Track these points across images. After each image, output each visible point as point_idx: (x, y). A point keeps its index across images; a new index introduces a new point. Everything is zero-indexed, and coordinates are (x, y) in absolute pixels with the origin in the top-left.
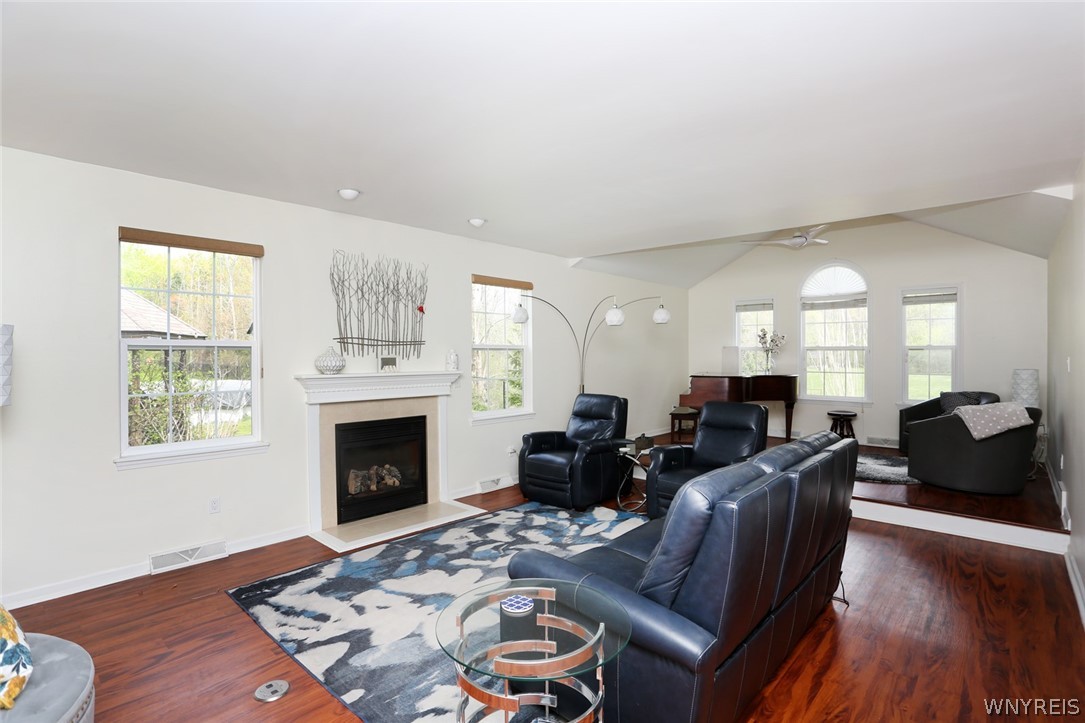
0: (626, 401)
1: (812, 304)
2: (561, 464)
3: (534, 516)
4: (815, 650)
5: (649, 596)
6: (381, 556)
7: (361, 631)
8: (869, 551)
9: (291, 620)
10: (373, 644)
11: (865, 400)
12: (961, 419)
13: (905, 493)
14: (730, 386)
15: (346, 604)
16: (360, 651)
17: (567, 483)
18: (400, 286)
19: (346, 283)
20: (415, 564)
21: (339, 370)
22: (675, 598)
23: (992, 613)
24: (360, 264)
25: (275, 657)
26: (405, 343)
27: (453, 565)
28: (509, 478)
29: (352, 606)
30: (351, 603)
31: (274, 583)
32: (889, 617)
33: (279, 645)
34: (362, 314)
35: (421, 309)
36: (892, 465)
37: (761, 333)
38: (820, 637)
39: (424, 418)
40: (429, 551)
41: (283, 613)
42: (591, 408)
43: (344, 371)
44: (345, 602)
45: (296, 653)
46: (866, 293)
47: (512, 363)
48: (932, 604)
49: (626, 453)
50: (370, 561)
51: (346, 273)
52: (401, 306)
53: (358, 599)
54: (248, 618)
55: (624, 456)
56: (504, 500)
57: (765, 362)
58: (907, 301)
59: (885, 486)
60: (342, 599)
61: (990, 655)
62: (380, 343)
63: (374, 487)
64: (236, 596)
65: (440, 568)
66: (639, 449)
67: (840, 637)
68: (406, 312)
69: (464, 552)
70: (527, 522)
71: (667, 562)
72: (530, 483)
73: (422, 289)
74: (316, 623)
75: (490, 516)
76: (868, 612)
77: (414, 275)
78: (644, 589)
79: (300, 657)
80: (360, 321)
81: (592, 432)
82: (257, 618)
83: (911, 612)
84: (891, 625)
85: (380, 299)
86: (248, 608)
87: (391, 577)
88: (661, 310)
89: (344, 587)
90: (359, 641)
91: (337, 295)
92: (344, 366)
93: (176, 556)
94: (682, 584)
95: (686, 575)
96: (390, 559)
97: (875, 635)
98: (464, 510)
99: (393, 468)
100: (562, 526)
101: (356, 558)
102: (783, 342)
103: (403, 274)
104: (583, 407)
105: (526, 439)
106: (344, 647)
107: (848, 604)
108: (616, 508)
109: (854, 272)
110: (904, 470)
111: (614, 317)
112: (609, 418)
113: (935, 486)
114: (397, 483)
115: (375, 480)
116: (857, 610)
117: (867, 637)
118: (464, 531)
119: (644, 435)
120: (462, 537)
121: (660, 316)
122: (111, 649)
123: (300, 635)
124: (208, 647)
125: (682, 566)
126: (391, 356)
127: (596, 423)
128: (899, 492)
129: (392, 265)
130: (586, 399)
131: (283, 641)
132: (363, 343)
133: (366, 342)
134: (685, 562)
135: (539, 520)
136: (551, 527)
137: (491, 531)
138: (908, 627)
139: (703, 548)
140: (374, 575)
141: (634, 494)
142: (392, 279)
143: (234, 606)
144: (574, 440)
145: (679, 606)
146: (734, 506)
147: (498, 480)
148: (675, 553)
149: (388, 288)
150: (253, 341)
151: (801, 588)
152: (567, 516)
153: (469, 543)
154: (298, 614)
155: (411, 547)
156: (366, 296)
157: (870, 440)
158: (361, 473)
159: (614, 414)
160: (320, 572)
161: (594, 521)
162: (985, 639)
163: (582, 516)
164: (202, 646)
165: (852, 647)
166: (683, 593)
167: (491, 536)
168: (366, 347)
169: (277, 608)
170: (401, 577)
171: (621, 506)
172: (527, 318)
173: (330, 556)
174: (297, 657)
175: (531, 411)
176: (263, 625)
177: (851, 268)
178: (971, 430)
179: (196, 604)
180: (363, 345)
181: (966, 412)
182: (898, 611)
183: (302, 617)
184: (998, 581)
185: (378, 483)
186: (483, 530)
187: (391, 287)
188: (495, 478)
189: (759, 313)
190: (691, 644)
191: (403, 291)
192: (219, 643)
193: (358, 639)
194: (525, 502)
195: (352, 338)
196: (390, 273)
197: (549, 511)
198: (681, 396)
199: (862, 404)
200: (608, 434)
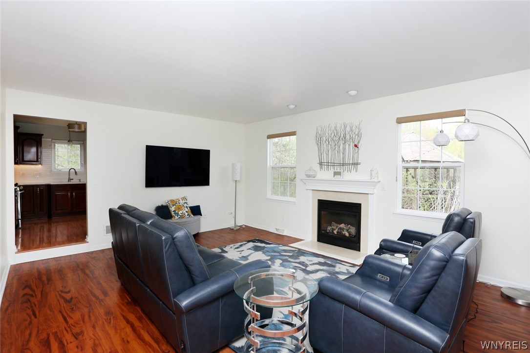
18: (346, 135)
19: (322, 138)
24: (327, 129)
26: (349, 164)
34: (328, 152)
35: (357, 146)
39: (360, 204)
43: (316, 177)
52: (347, 146)
62: (336, 164)
63: (335, 232)
68: (349, 148)
73: (359, 135)
77: (354, 128)
80: (327, 155)
85: (337, 143)
91: (318, 145)
99: (352, 228)
103: (348, 129)
129: (342, 126)
132: (329, 165)
142: (343, 132)
156: (331, 143)
187: (342, 136)
191: (348, 137)
195: (324, 163)
196: (342, 129)
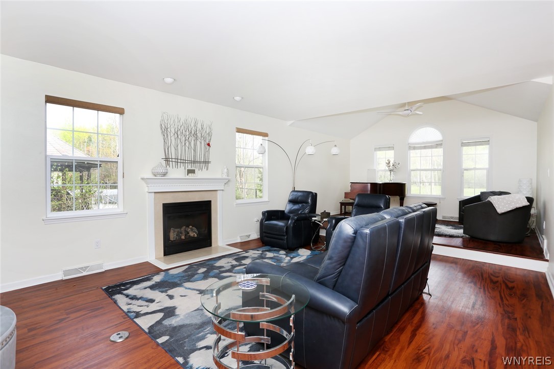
0: (316, 194)
1: (414, 147)
2: (281, 226)
3: (267, 253)
4: (413, 318)
5: (321, 283)
6: (185, 271)
7: (171, 307)
8: (442, 270)
9: (134, 302)
10: (177, 314)
11: (441, 197)
12: (491, 203)
13: (461, 242)
14: (371, 188)
15: (164, 294)
16: (169, 317)
17: (284, 236)
18: (198, 132)
19: (169, 130)
20: (203, 275)
21: (165, 174)
22: (336, 283)
23: (507, 300)
24: (176, 120)
25: (124, 320)
26: (200, 162)
27: (222, 276)
28: (255, 235)
29: (167, 295)
30: (167, 294)
31: (127, 284)
32: (453, 302)
33: (127, 314)
34: (177, 146)
35: (209, 145)
36: (455, 229)
37: (387, 162)
38: (416, 312)
39: (210, 201)
40: (211, 269)
41: (130, 298)
42: (298, 198)
43: (167, 175)
44: (164, 293)
45: (135, 318)
46: (442, 141)
47: (260, 180)
48: (476, 296)
49: (316, 220)
50: (179, 273)
51: (169, 124)
52: (198, 143)
53: (170, 292)
54: (111, 301)
55: (314, 222)
56: (252, 246)
57: (389, 177)
58: (463, 145)
59: (451, 238)
60: (162, 292)
61: (506, 321)
62: (187, 162)
63: (183, 237)
64: (106, 290)
65: (215, 277)
66: (322, 218)
67: (426, 312)
68: (201, 146)
69: (228, 270)
70: (263, 255)
71: (331, 263)
72: (265, 236)
73: (210, 134)
74: (147, 304)
75: (244, 252)
76: (441, 299)
77: (205, 127)
78: (319, 279)
79: (136, 320)
80: (176, 149)
81: (298, 210)
82: (116, 301)
83: (464, 300)
84: (454, 306)
85: (187, 139)
86: (112, 296)
87: (189, 281)
88: (335, 148)
89: (163, 286)
90: (169, 312)
91: (164, 135)
92: (167, 173)
93: (77, 270)
94: (339, 275)
95: (341, 271)
96: (189, 273)
97: (445, 311)
98: (230, 250)
99: (194, 228)
100: (281, 257)
101: (171, 272)
102: (399, 166)
103: (199, 126)
104: (294, 197)
105: (264, 213)
106: (161, 315)
107: (431, 295)
108: (310, 249)
109: (436, 130)
110: (461, 231)
111: (310, 150)
112: (307, 203)
113: (477, 238)
114: (196, 235)
115: (184, 233)
116: (436, 298)
117: (441, 312)
118: (230, 260)
119: (325, 211)
120: (228, 263)
121: (335, 151)
122: (36, 316)
123: (137, 309)
124: (87, 315)
125: (339, 266)
126: (192, 169)
127: (300, 205)
128: (458, 241)
129: (193, 121)
130: (295, 193)
131: (128, 312)
133: (179, 161)
134: (341, 263)
135: (270, 255)
136: (276, 258)
137: (244, 259)
138: (463, 307)
139: (351, 255)
140: (180, 280)
141: (320, 243)
142: (193, 128)
143: (104, 295)
144: (289, 214)
145: (337, 287)
146: (367, 231)
147: (249, 235)
148: (335, 258)
149: (191, 133)
150: (120, 160)
151: (406, 284)
152: (285, 253)
153: (232, 265)
154: (138, 299)
155: (201, 267)
156: (179, 137)
157: (444, 217)
158: (177, 230)
159: (310, 200)
160: (152, 279)
161: (299, 255)
162: (504, 313)
163: (292, 253)
164: (86, 314)
165: (433, 317)
166: (339, 281)
167: (244, 262)
168: (179, 163)
169: (127, 296)
170: (194, 281)
171: (313, 248)
172: (265, 151)
173: (158, 271)
174: (135, 320)
175: (267, 200)
176: (119, 304)
177: (435, 128)
178: (497, 209)
179: (84, 294)
180: (177, 162)
181: (494, 199)
182: (458, 299)
183: (140, 300)
184: (510, 285)
185: (185, 235)
186: (239, 259)
187: (193, 132)
188: (248, 234)
189: (387, 152)
190: (343, 307)
191: (199, 135)
192: (94, 313)
193: (169, 311)
194: (263, 246)
195: (172, 158)
196: (192, 125)
197: (275, 250)
198: (345, 193)
199: (439, 199)
200: (307, 211)
